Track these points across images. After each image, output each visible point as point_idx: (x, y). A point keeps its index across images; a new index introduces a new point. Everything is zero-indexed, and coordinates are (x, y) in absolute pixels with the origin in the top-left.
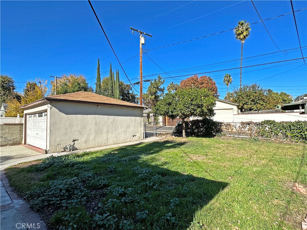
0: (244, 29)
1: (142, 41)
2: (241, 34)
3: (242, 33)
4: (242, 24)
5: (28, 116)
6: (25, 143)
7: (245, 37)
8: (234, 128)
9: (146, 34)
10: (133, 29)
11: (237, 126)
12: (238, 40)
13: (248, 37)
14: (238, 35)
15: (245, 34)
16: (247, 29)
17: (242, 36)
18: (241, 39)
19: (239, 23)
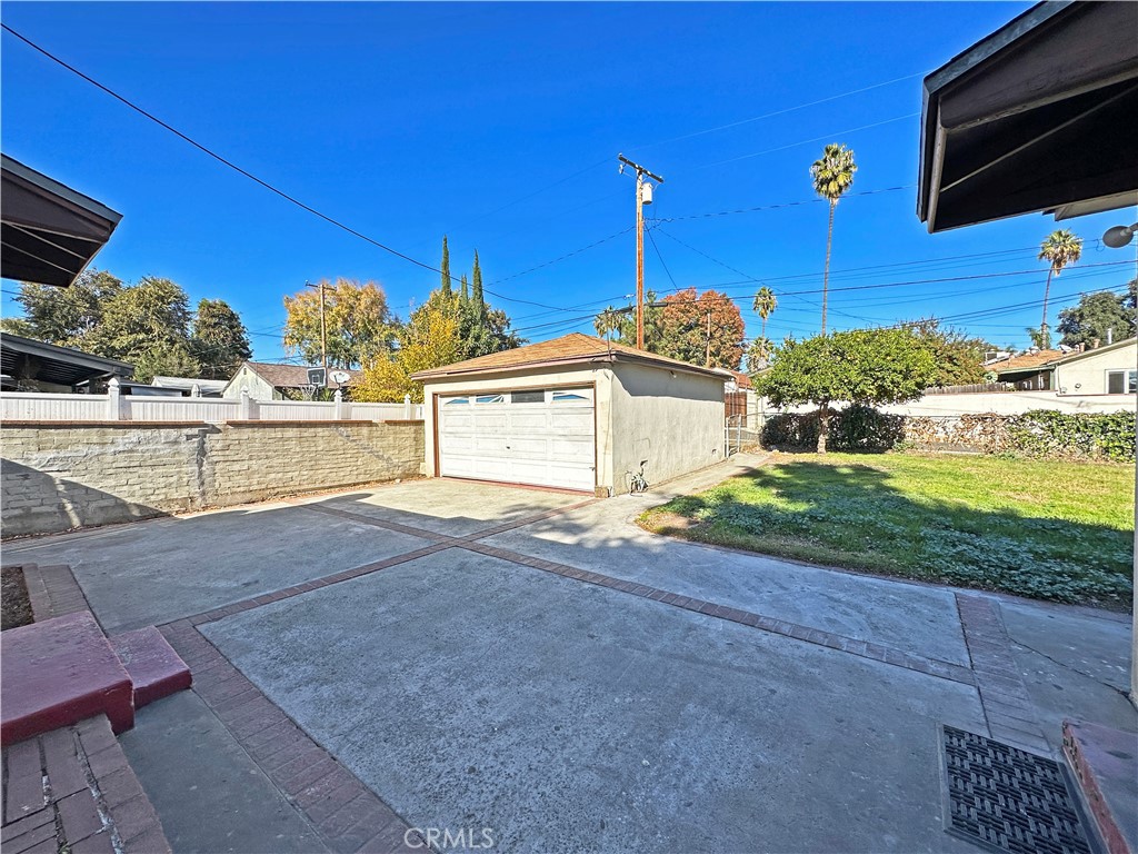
0: (841, 168)
1: (645, 192)
2: (831, 179)
3: (835, 177)
4: (835, 153)
5: (442, 402)
6: (437, 474)
7: (840, 188)
8: (942, 430)
9: (652, 175)
10: (625, 160)
11: (950, 426)
12: (822, 195)
13: (849, 189)
14: (822, 184)
15: (841, 180)
16: (846, 169)
17: (833, 187)
18: (831, 195)
19: (828, 151)
